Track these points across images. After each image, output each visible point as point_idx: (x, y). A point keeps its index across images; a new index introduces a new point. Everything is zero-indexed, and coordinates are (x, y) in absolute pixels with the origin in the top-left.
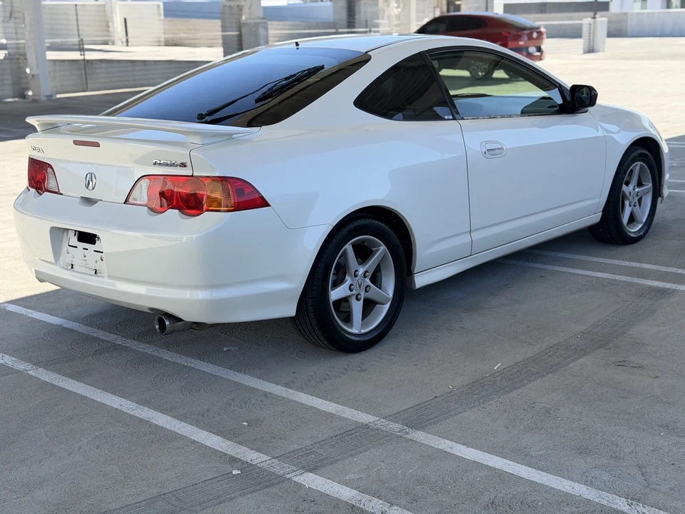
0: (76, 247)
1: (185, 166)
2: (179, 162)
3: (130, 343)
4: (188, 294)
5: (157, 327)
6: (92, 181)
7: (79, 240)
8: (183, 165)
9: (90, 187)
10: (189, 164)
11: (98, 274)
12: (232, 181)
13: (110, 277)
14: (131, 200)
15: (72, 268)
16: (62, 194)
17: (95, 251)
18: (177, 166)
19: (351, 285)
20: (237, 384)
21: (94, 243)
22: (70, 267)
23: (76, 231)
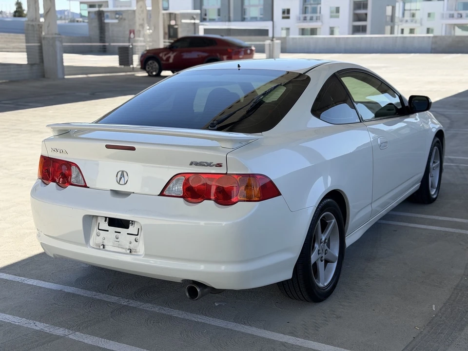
0: (108, 231)
1: (221, 166)
2: (215, 163)
3: (133, 304)
4: (223, 268)
5: (187, 294)
6: (123, 176)
7: (110, 225)
8: (219, 165)
9: (122, 182)
10: (224, 164)
11: (133, 253)
12: (259, 177)
13: (146, 255)
14: (166, 193)
15: (104, 248)
16: (89, 187)
17: (128, 234)
18: (213, 165)
19: (319, 250)
20: (253, 336)
21: (127, 227)
22: (102, 247)
23: (106, 218)
